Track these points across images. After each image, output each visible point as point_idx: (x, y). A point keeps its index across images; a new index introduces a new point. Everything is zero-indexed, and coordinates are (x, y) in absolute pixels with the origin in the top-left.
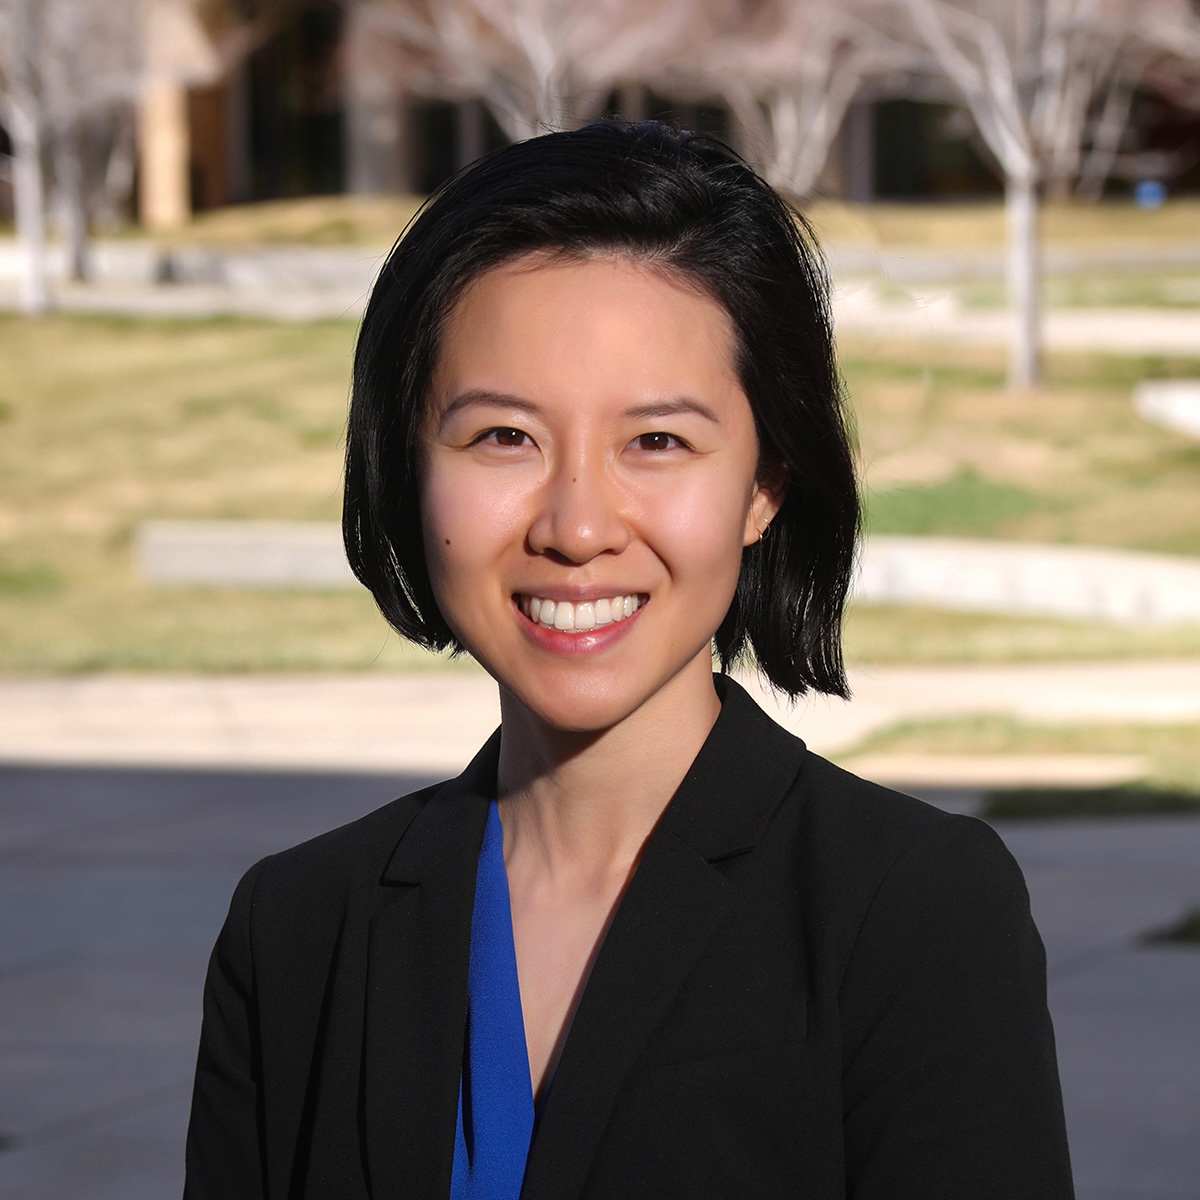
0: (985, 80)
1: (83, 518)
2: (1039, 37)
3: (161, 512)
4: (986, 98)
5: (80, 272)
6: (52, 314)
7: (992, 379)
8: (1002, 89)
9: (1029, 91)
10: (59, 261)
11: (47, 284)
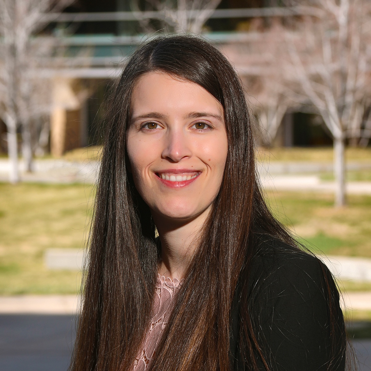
0: (327, 106)
1: (27, 248)
2: (344, 93)
3: (53, 246)
4: (327, 112)
5: (30, 170)
6: (19, 183)
7: (329, 203)
8: (333, 109)
9: (341, 109)
10: (23, 166)
11: (18, 173)
